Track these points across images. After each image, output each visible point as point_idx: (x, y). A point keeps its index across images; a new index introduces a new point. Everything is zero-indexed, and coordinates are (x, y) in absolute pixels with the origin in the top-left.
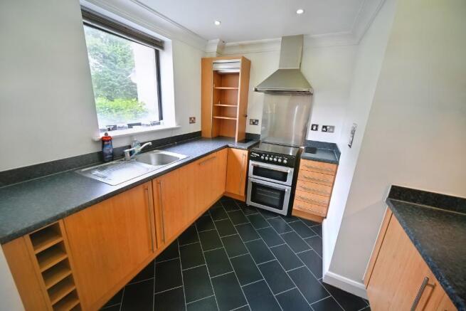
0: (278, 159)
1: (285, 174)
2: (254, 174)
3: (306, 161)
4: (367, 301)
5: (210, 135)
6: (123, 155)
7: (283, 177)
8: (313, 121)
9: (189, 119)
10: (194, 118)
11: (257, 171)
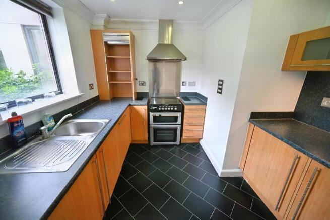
0: (170, 108)
1: (176, 118)
2: (154, 122)
3: (188, 106)
4: (242, 177)
5: (108, 97)
6: (40, 133)
7: (175, 119)
8: (183, 80)
9: (89, 85)
10: (92, 84)
11: (156, 119)
